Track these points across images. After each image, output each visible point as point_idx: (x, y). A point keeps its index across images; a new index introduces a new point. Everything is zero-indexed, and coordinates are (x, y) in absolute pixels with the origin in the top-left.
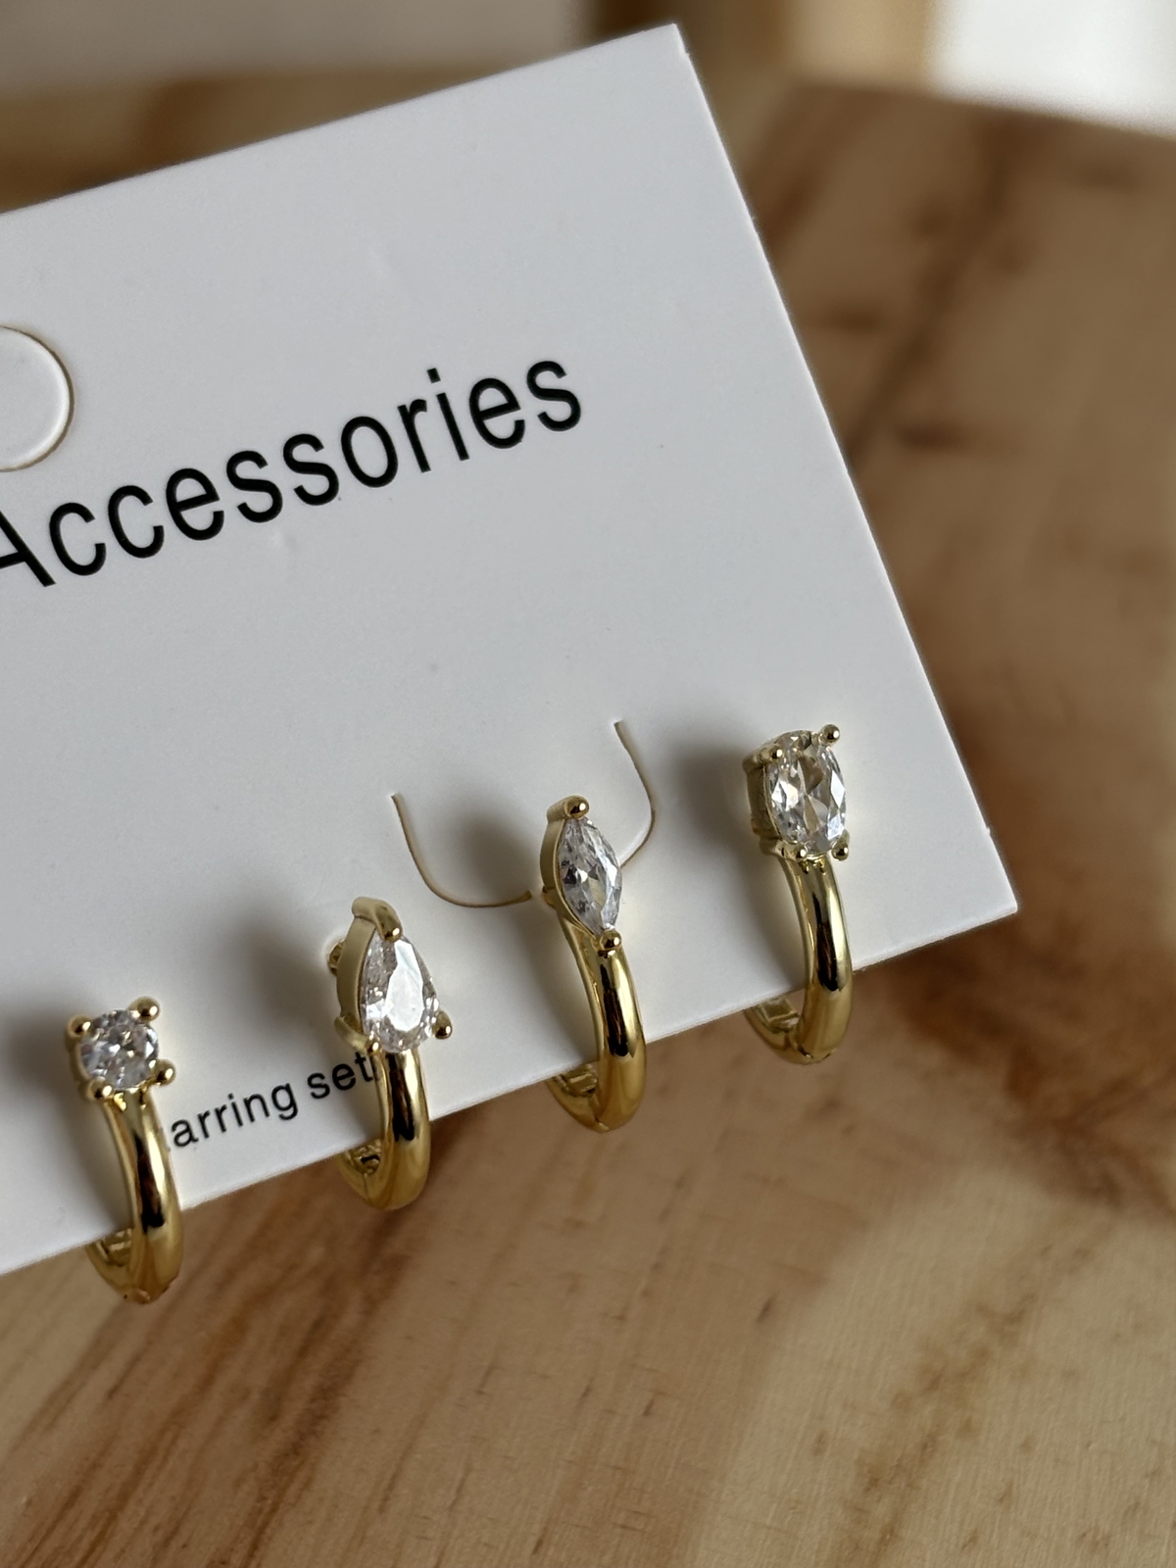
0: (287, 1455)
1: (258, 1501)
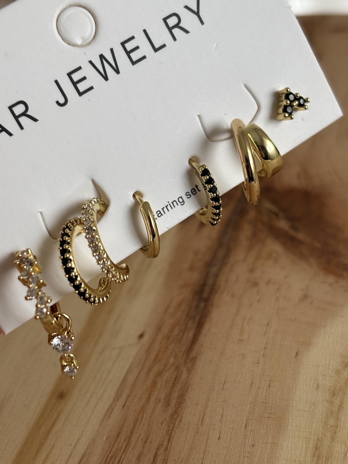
0: (173, 414)
1: (168, 427)
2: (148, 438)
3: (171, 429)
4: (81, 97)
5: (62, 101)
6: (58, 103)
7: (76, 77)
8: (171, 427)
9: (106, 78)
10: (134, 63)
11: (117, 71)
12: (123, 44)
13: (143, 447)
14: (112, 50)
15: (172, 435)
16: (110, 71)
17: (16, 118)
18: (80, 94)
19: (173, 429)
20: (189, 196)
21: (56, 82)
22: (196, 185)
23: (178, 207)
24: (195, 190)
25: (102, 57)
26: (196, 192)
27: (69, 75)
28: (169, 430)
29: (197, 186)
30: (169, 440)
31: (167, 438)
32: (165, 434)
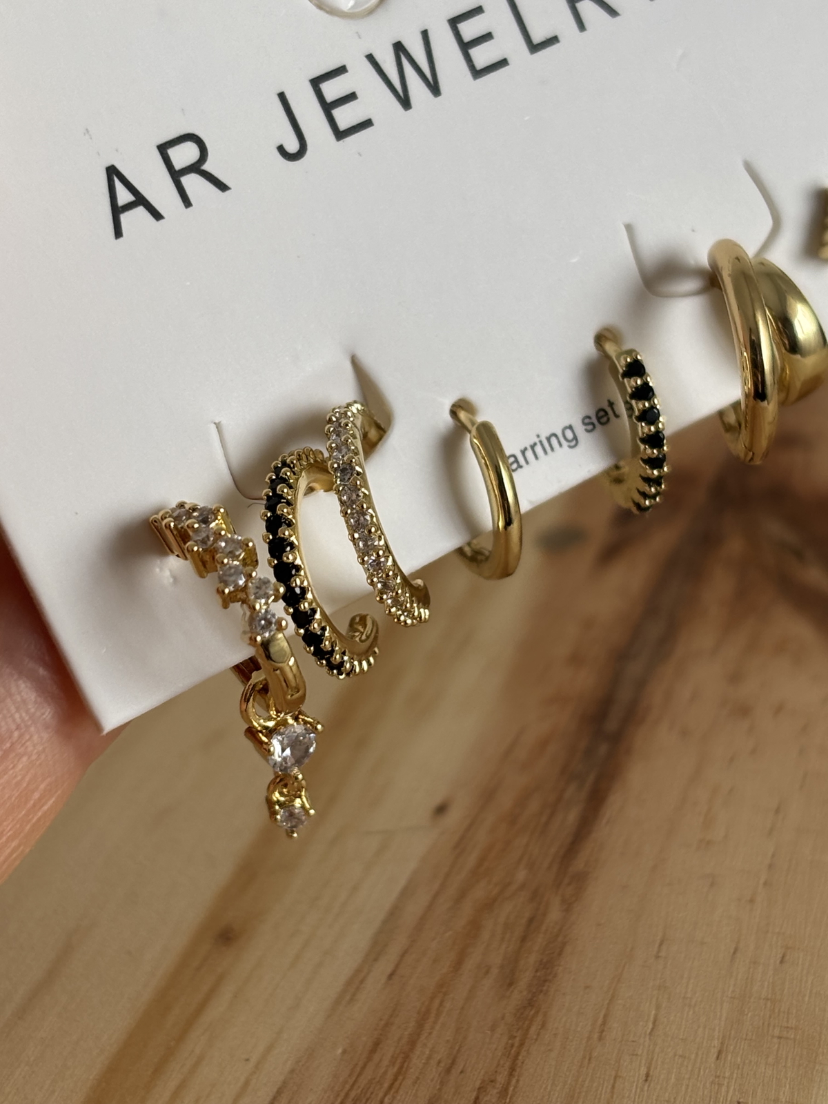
2: (453, 1062)
3: (517, 1044)
4: (341, 142)
5: (292, 146)
6: (281, 149)
7: (332, 90)
8: (518, 1039)
9: (406, 102)
10: (477, 73)
11: (435, 89)
12: (454, 22)
13: (442, 1083)
14: (425, 34)
15: (520, 1058)
16: (416, 87)
17: (176, 175)
18: (340, 134)
19: (522, 1044)
20: (590, 427)
21: (282, 96)
22: (609, 401)
23: (563, 452)
24: (606, 413)
25: (399, 48)
26: (608, 420)
27: (316, 82)
28: (512, 1046)
29: (611, 404)
30: (512, 1070)
31: (508, 1064)
32: (500, 1054)
